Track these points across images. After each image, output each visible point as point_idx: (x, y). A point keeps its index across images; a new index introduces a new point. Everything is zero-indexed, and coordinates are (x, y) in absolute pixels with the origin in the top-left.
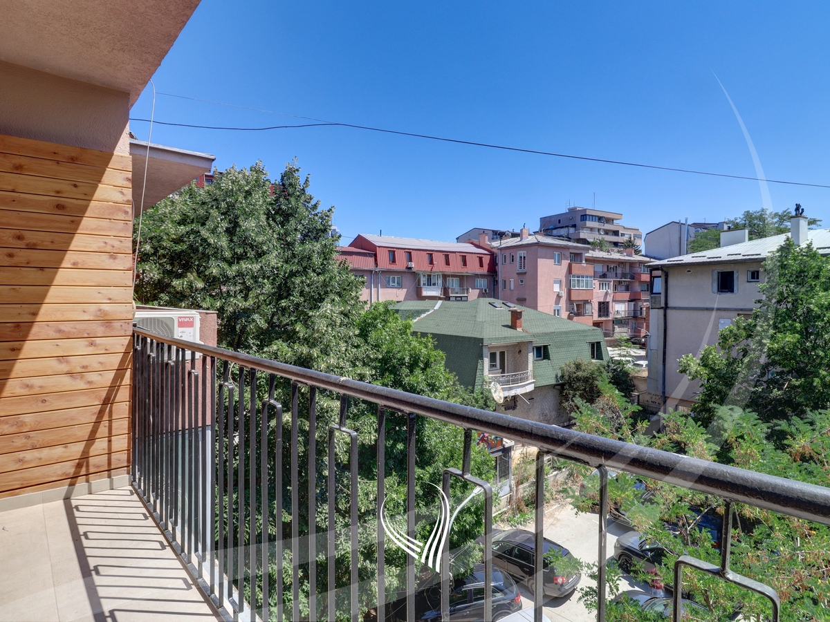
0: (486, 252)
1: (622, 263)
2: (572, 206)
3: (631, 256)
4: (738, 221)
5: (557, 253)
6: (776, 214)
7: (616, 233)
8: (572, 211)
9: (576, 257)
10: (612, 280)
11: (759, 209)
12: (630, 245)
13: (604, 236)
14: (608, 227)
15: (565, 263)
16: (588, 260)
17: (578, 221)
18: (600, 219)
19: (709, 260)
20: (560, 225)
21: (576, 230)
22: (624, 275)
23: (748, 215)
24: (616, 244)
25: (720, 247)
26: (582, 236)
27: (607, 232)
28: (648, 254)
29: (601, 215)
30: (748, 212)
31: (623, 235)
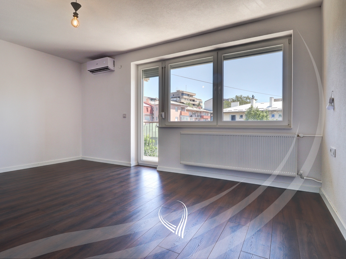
0: (149, 106)
1: (197, 112)
2: (178, 90)
3: (200, 109)
4: (234, 99)
5: (176, 107)
6: (245, 97)
7: (194, 101)
8: (178, 91)
9: (183, 109)
10: (194, 118)
11: (240, 95)
12: (199, 105)
13: (190, 102)
14: (191, 98)
15: (179, 111)
16: (188, 110)
17: (180, 96)
18: (188, 95)
19: (228, 111)
20: (174, 97)
21: (180, 99)
22: (198, 116)
23: (237, 97)
24: (194, 105)
25: (231, 107)
26: (182, 101)
27: (191, 100)
28: (206, 109)
29: (189, 94)
30: (237, 96)
31: (196, 101)
